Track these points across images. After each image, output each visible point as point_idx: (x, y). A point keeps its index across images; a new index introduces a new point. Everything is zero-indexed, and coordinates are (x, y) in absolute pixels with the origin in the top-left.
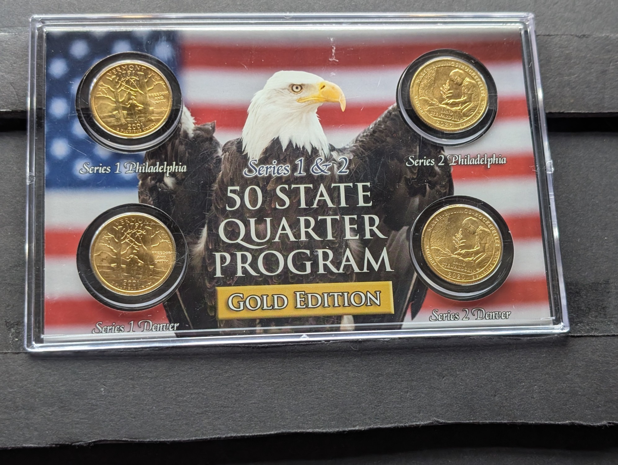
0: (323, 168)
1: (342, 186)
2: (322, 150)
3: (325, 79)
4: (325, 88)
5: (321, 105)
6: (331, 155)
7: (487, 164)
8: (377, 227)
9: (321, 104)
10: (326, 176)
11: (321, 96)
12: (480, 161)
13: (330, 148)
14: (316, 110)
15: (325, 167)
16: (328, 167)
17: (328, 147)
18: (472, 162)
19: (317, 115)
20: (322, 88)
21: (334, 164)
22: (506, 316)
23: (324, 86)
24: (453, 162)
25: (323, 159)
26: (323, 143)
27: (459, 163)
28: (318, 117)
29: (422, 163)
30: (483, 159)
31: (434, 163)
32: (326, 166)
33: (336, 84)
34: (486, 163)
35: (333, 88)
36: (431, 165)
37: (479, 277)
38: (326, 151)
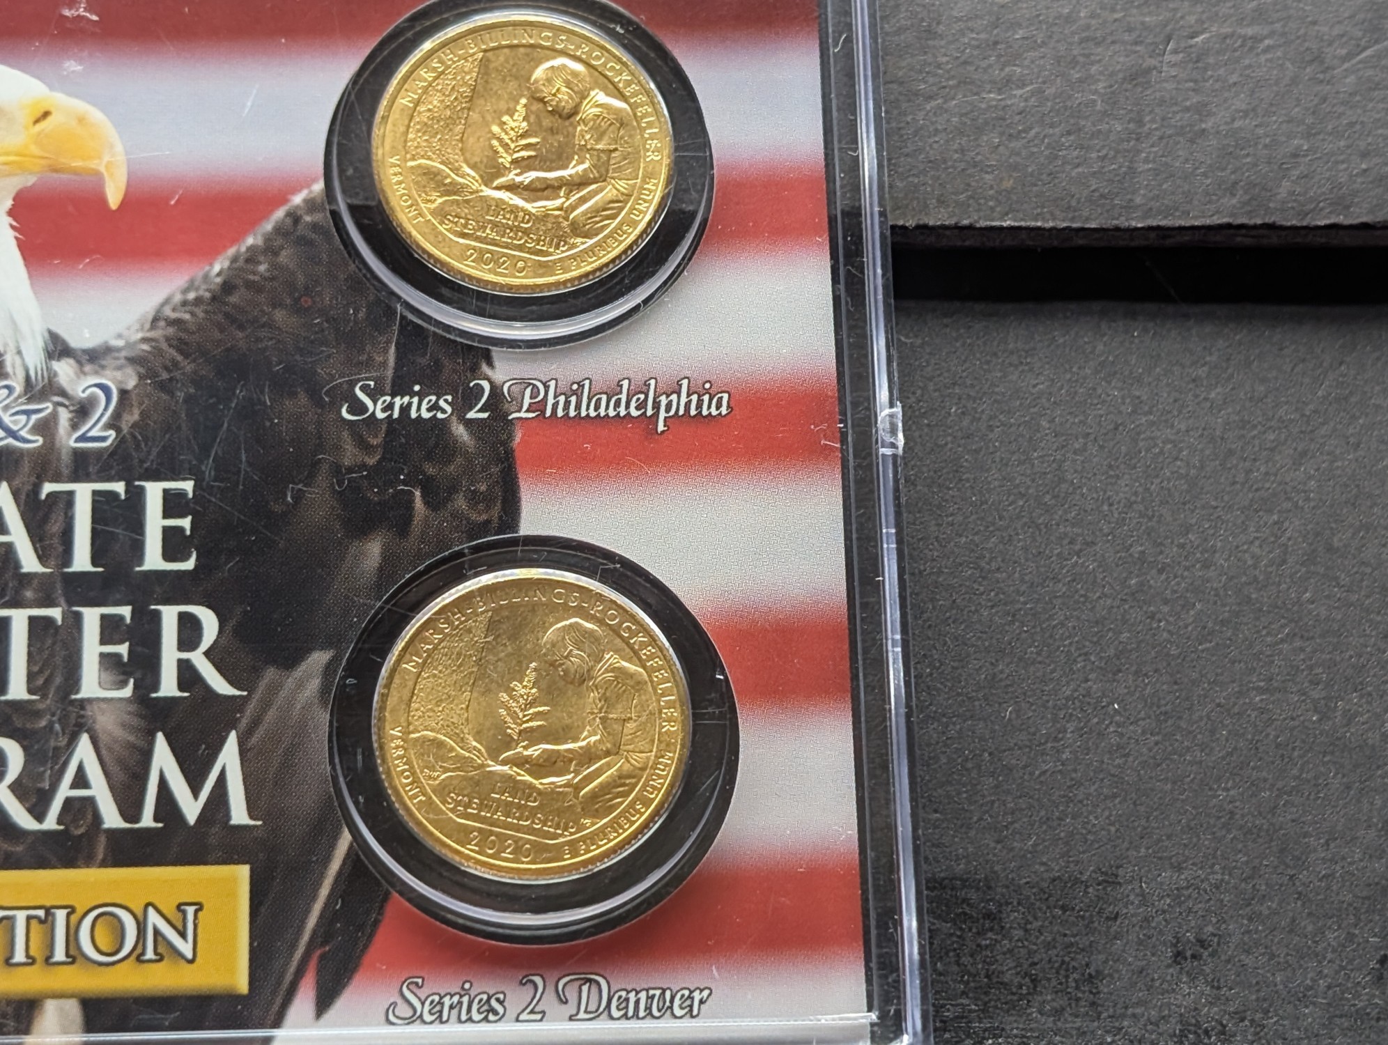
0: (15, 422)
1: (83, 493)
2: (19, 353)
3: (51, 88)
4: (49, 119)
5: (30, 184)
6: (52, 375)
7: (656, 415)
8: (207, 654)
9: (30, 180)
10: (21, 453)
11: (34, 150)
12: (628, 406)
13: (51, 347)
14: (9, 203)
15: (23, 418)
16: (34, 417)
17: (41, 344)
18: (597, 408)
19: (10, 220)
20: (37, 121)
21: (61, 410)
22: (691, 1006)
23: (46, 114)
24: (525, 408)
25: (19, 388)
26: (24, 328)
27: (548, 413)
28: (12, 227)
29: (405, 410)
30: (642, 397)
31: (449, 409)
32: (28, 413)
33: (95, 105)
34: (650, 412)
35: (81, 120)
36: (440, 416)
37: (588, 851)
38: (34, 357)
